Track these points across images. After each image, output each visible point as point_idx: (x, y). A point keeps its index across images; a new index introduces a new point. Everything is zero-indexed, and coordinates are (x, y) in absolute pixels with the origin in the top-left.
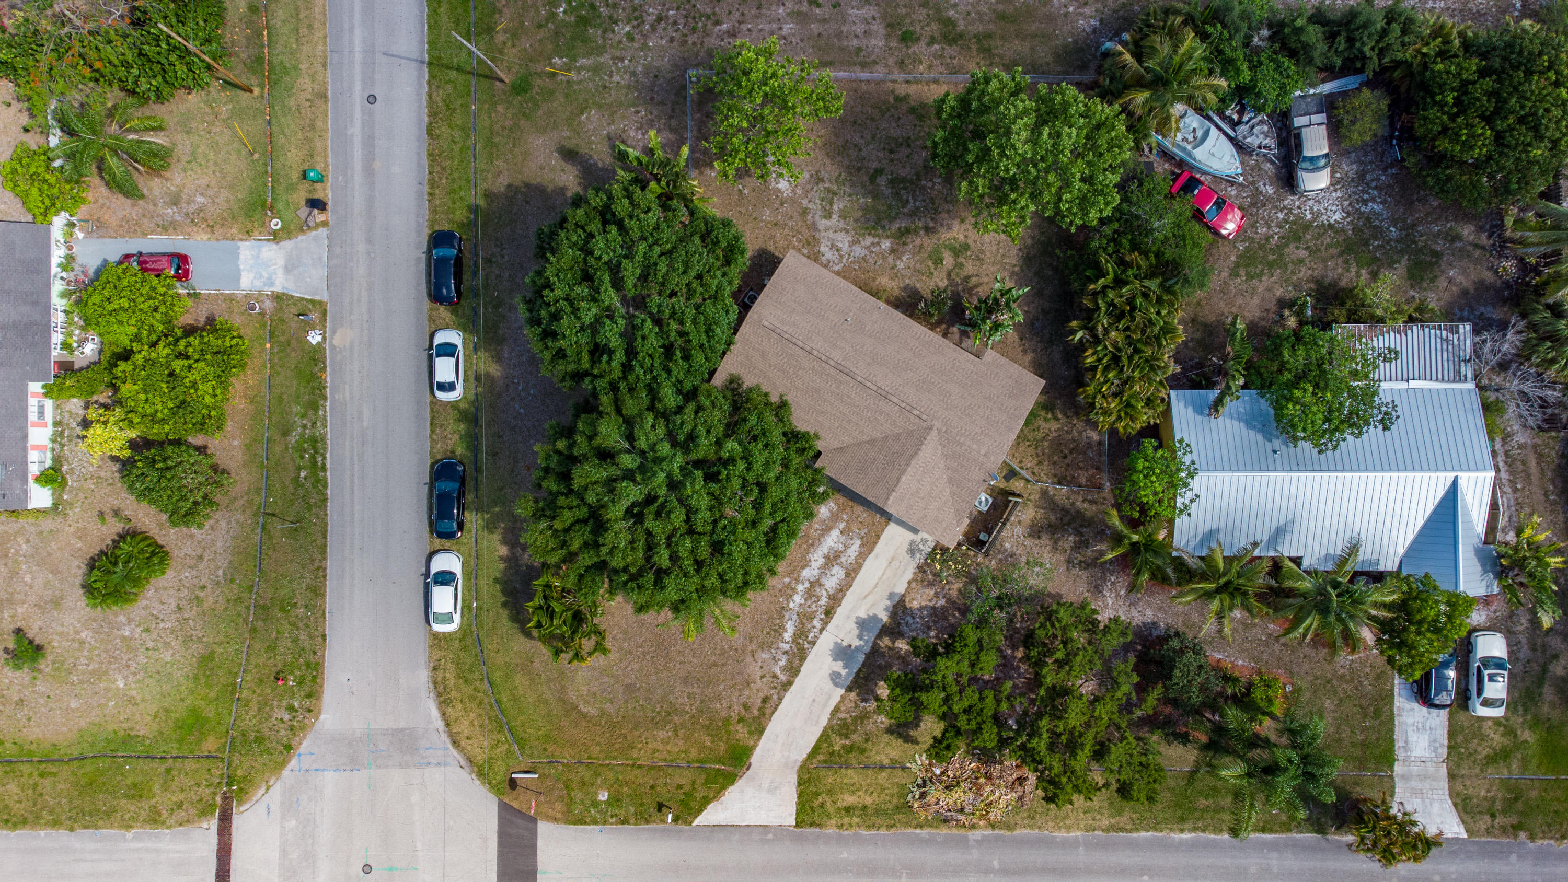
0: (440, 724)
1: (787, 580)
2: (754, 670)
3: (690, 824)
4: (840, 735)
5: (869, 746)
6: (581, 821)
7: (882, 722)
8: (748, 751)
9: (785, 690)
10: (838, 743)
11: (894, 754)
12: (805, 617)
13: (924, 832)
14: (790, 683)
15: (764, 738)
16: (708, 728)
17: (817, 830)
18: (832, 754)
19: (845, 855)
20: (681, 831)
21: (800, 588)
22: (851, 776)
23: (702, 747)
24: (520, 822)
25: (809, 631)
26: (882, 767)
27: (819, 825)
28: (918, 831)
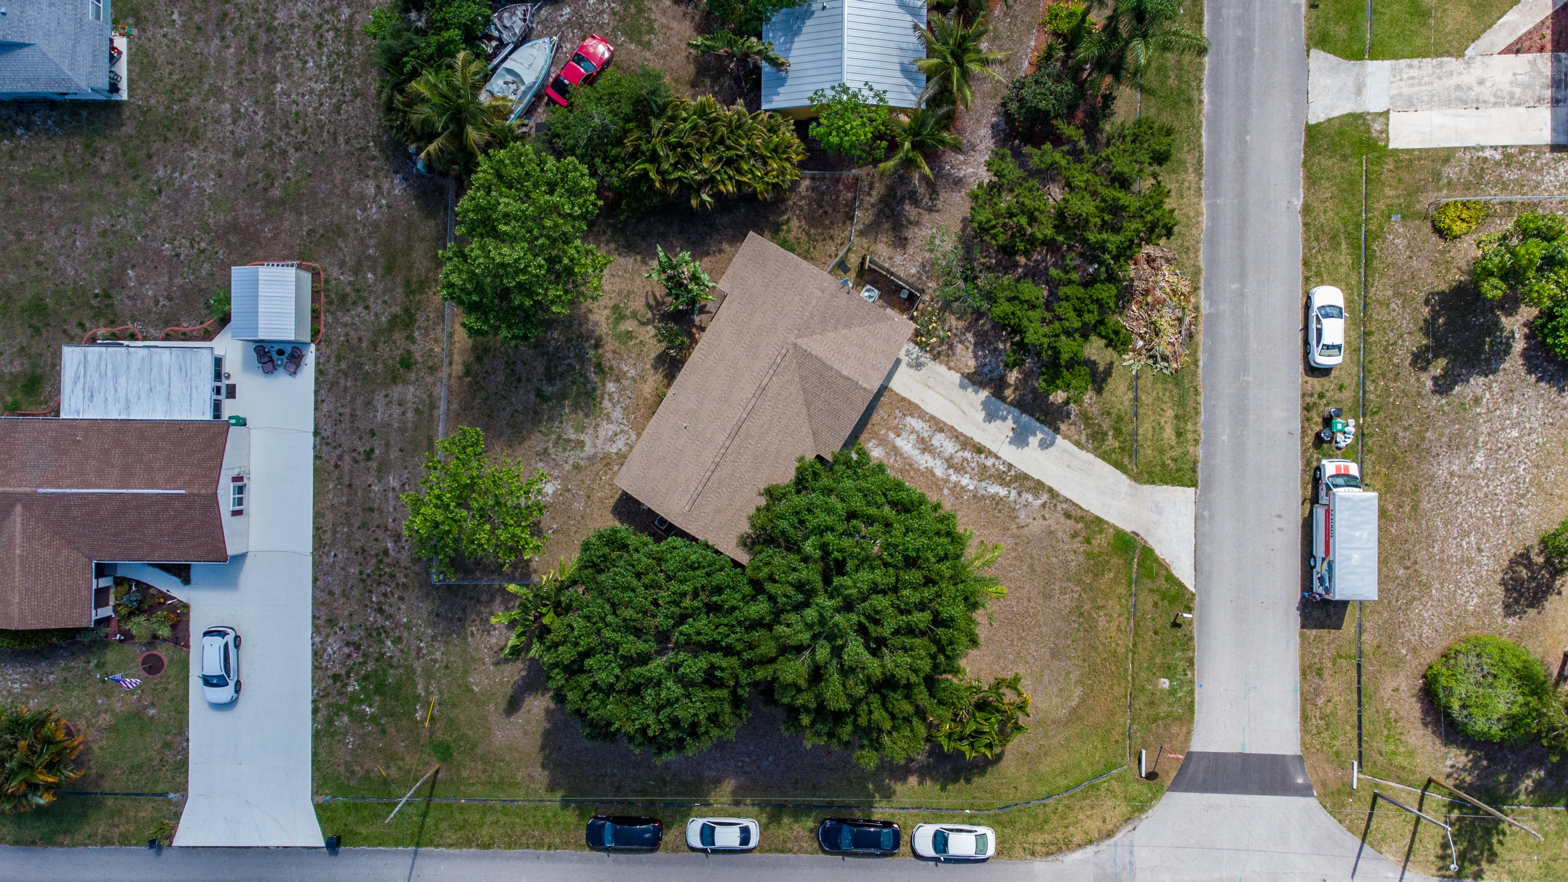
0: (1090, 850)
1: (946, 491)
2: (1037, 527)
3: (1193, 595)
4: (1103, 440)
5: (1114, 411)
6: (1191, 707)
7: (1091, 398)
8: (1119, 534)
9: (1058, 495)
10: (1111, 442)
11: (1123, 387)
12: (984, 474)
13: (1202, 358)
14: (1051, 490)
15: (1106, 518)
16: (1096, 575)
17: (1200, 465)
18: (1122, 449)
19: (1225, 438)
20: (1201, 604)
21: (954, 478)
22: (1145, 429)
23: (1116, 581)
24: (1191, 769)
25: (997, 470)
26: (1136, 399)
27: (1195, 463)
28: (1201, 364)
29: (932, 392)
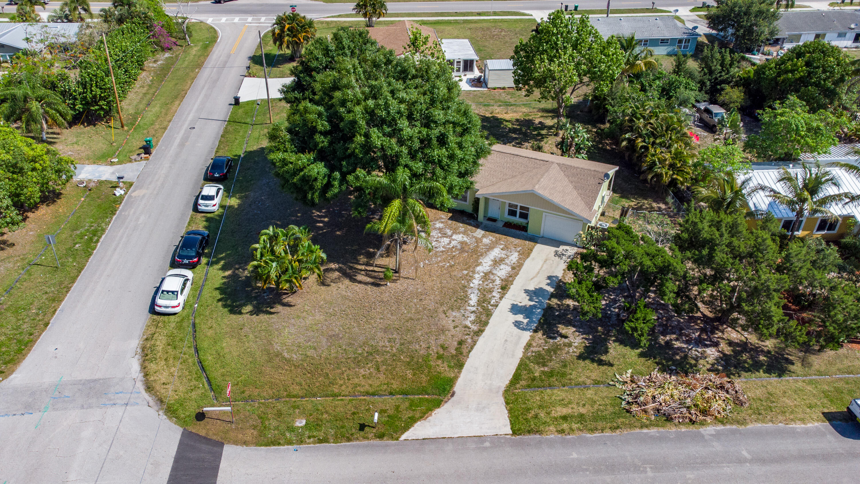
1: (465, 272)
2: (447, 323)
3: (398, 440)
4: (538, 364)
5: (568, 370)
6: (275, 443)
7: (573, 352)
8: (451, 382)
9: (478, 336)
10: (537, 371)
11: (593, 375)
12: (485, 291)
13: (653, 431)
14: (480, 332)
15: (464, 371)
16: (409, 363)
17: (538, 436)
18: (534, 379)
19: (575, 455)
20: (387, 446)
21: (477, 276)
22: (559, 394)
23: (404, 378)
24: (204, 447)
25: (490, 299)
26: (587, 386)
27: (538, 432)
28: (645, 431)
29: (541, 263)
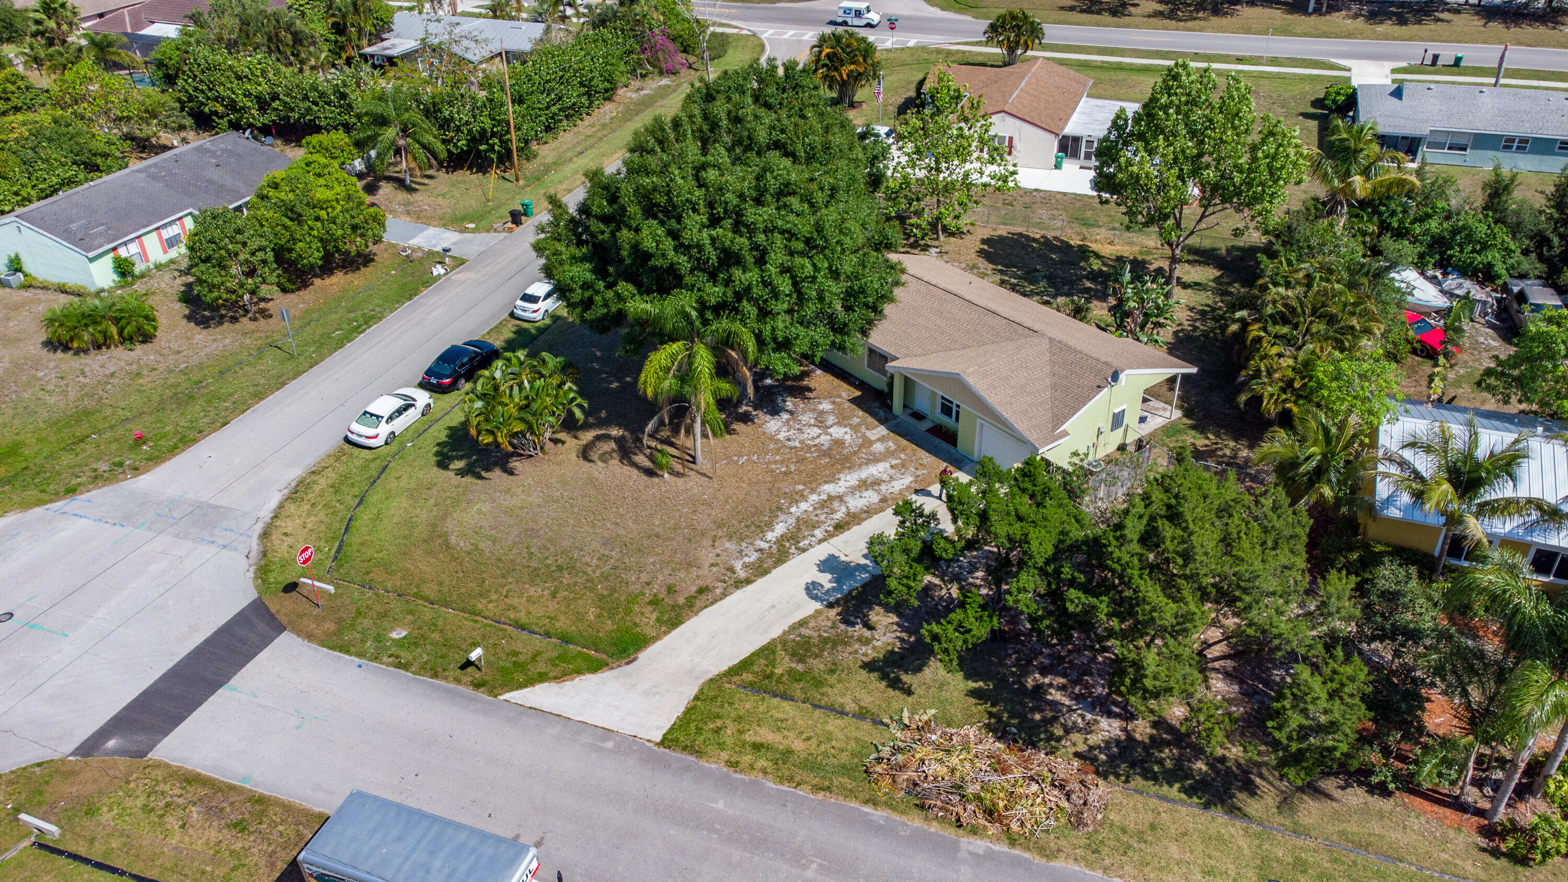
0: (267, 514)
1: (801, 487)
2: (706, 555)
3: (496, 697)
4: (793, 655)
5: (832, 679)
6: (344, 648)
7: (864, 654)
8: (644, 643)
9: (737, 587)
10: (784, 664)
11: (867, 700)
12: (806, 524)
13: (879, 814)
14: (748, 581)
15: (675, 633)
16: (602, 598)
17: (692, 759)
18: (768, 677)
19: (720, 805)
20: (475, 700)
21: (814, 498)
22: (786, 710)
23: (580, 617)
24: (261, 626)
25: (804, 537)
26: (842, 713)
27: (698, 753)
28: (868, 809)
